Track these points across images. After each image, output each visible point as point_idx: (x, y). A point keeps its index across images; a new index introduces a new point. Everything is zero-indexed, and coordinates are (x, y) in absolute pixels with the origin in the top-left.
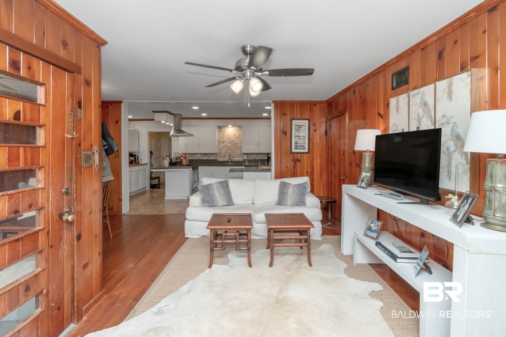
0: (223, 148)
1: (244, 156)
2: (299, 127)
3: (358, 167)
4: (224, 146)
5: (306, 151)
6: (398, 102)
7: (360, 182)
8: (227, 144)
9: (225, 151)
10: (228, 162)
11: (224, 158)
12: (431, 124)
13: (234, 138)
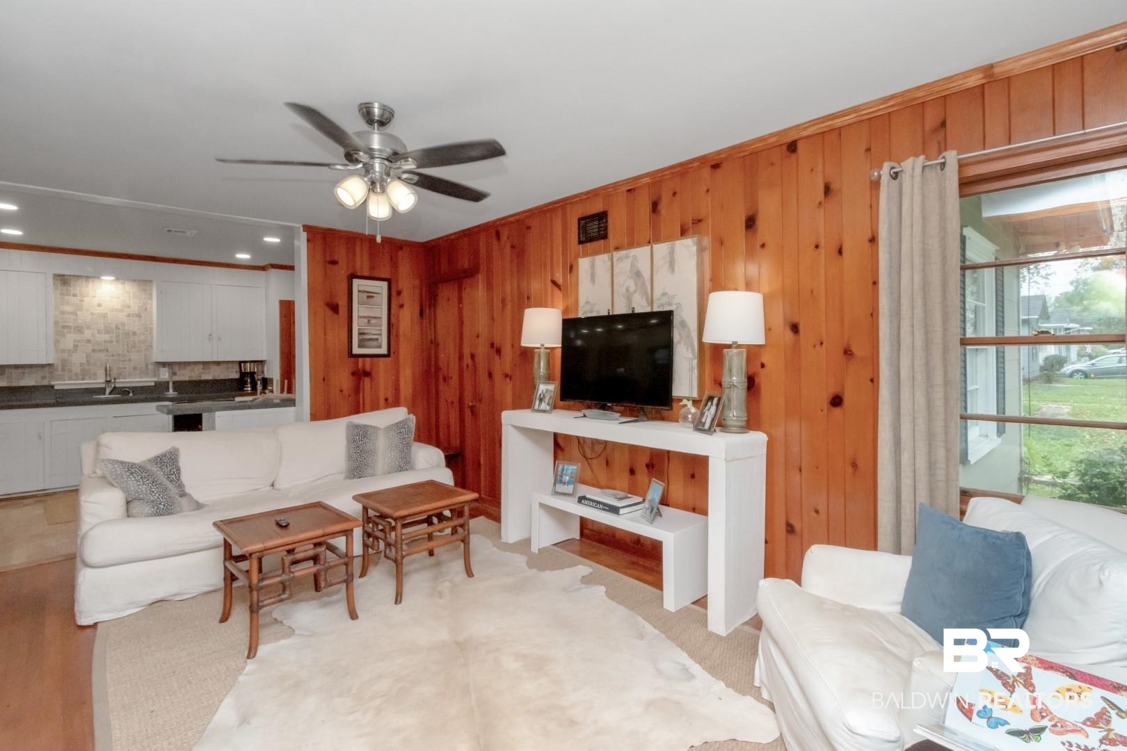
0: (76, 346)
1: (158, 370)
2: (368, 297)
3: (508, 379)
4: (79, 341)
5: (384, 350)
6: (593, 266)
7: (537, 402)
8: (93, 335)
9: (88, 356)
10: (102, 391)
11: (83, 379)
12: (646, 304)
13: (122, 317)
